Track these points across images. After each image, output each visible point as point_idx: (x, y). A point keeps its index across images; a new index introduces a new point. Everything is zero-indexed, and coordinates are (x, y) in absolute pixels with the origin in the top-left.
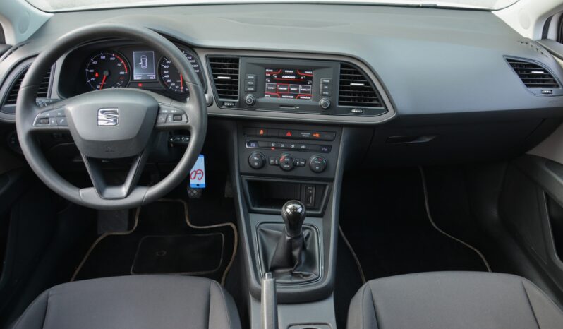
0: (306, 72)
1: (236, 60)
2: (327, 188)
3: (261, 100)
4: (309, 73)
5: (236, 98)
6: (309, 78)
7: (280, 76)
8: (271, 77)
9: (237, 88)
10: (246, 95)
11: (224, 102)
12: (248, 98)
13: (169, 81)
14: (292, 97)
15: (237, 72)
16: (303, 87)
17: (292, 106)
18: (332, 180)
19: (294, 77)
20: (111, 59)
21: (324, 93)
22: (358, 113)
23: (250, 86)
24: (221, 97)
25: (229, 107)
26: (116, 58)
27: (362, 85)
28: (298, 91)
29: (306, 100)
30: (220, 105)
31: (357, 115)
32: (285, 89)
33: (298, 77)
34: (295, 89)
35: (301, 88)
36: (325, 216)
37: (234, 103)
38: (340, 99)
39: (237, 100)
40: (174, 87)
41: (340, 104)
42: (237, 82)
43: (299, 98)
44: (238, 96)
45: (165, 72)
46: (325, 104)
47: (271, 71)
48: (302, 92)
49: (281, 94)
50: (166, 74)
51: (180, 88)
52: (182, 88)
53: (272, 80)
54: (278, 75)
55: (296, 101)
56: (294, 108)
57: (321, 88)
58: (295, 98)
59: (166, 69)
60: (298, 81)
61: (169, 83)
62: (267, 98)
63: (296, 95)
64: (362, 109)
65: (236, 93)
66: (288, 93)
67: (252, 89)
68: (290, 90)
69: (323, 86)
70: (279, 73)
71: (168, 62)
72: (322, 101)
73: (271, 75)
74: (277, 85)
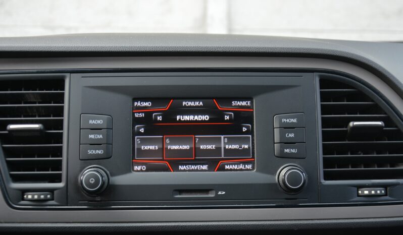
1: (59, 83)
3: (121, 180)
4: (244, 103)
5: (58, 179)
6: (244, 117)
7: (169, 116)
8: (147, 119)
9: (58, 152)
10: (82, 169)
11: (24, 191)
12: (88, 174)
14: (205, 167)
15: (60, 112)
16: (231, 141)
17: (205, 189)
19: (206, 118)
21: (287, 151)
22: (376, 196)
23: (95, 144)
24: (16, 179)
25: (39, 204)
27: (379, 123)
28: (218, 149)
30: (14, 199)
31: (371, 201)
32: (186, 147)
33: (217, 116)
34: (212, 147)
35: (226, 143)
37: (51, 191)
38: (327, 163)
39: (61, 185)
41: (328, 176)
42: (59, 138)
43: (222, 169)
44: (64, 172)
46: (293, 178)
47: (147, 104)
48: (228, 152)
49: (175, 162)
53: (152, 128)
54: (165, 115)
55: (216, 177)
56: (211, 195)
57: (277, 138)
58: (210, 169)
60: (216, 127)
62: (138, 176)
63: (215, 163)
64: (385, 186)
65: (58, 166)
66: (194, 157)
67: (100, 152)
68: (196, 150)
69: (282, 135)
70: (166, 108)
72: (283, 172)
73: (148, 114)
74: (163, 140)
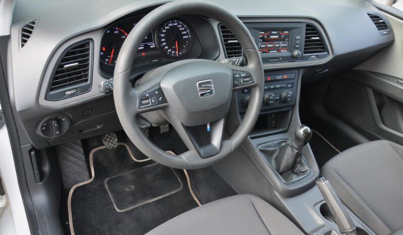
0: (285, 32)
2: (291, 112)
4: (287, 32)
6: (287, 36)
8: (263, 38)
9: (240, 48)
13: (166, 48)
14: (276, 51)
16: (283, 44)
17: (277, 58)
18: (294, 106)
19: (277, 37)
20: (116, 32)
21: (296, 46)
26: (120, 31)
27: (318, 38)
28: (280, 46)
29: (285, 53)
31: (313, 59)
32: (272, 46)
33: (280, 36)
34: (278, 45)
35: (281, 44)
36: (289, 131)
38: (305, 49)
40: (170, 52)
41: (305, 53)
43: (280, 52)
45: (162, 40)
46: (299, 55)
47: (263, 33)
48: (282, 47)
49: (269, 49)
50: (164, 42)
51: (175, 54)
52: (177, 52)
53: (264, 40)
54: (267, 36)
55: (278, 55)
58: (278, 52)
59: (163, 38)
60: (279, 39)
61: (167, 50)
63: (278, 50)
64: (316, 55)
66: (274, 49)
68: (275, 46)
70: (268, 34)
71: (164, 31)
72: (296, 52)
73: (263, 36)
74: (266, 44)
